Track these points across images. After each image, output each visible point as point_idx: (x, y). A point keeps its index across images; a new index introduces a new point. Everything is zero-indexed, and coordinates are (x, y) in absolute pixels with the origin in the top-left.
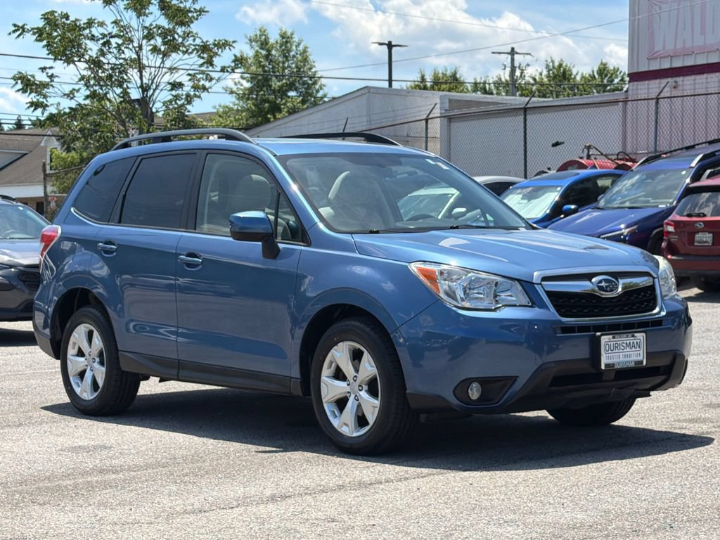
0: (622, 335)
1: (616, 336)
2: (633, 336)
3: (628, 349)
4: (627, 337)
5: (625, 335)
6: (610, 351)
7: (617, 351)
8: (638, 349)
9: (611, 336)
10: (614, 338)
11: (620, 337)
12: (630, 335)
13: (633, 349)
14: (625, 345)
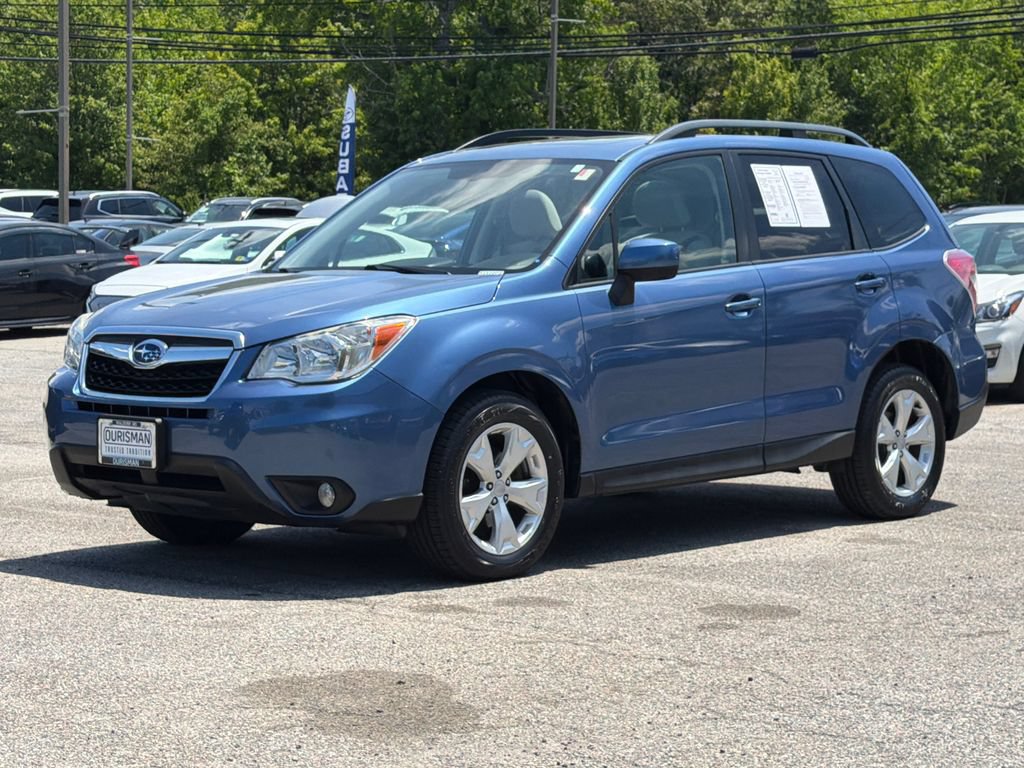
0: (124, 422)
1: (117, 422)
2: (139, 425)
3: (134, 442)
4: (131, 425)
5: (129, 423)
6: (111, 441)
7: (120, 442)
8: (147, 444)
9: (111, 421)
10: (114, 423)
11: (123, 424)
12: (135, 423)
13: (141, 443)
14: (130, 436)
